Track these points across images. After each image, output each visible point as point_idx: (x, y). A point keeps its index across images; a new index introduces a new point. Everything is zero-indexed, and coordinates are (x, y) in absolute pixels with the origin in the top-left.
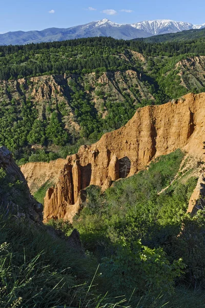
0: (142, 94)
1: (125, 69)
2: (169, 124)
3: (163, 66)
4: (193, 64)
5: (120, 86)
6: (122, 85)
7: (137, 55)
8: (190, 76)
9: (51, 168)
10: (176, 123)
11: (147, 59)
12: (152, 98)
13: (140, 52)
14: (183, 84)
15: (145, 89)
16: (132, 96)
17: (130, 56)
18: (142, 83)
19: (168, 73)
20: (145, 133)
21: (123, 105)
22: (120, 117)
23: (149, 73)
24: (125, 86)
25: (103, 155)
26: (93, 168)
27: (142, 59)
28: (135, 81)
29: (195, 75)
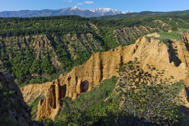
0: (96, 46)
1: (87, 33)
2: (110, 62)
3: (107, 31)
4: (122, 31)
5: (84, 41)
6: (85, 41)
7: (93, 25)
8: (121, 37)
9: (43, 87)
10: (113, 62)
11: (98, 28)
12: (101, 49)
13: (95, 24)
14: (117, 41)
15: (97, 44)
16: (90, 47)
17: (89, 26)
18: (95, 40)
19: (110, 36)
20: (97, 67)
21: (85, 52)
22: (84, 58)
23: (100, 35)
24: (87, 42)
25: (73, 79)
26: (67, 87)
27: (96, 28)
28: (92, 39)
29: (123, 37)
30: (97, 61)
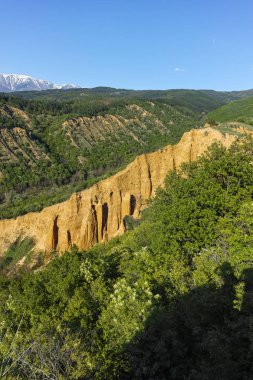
0: (36, 154)
1: (12, 126)
3: (49, 124)
4: (78, 125)
5: (9, 143)
6: (12, 144)
7: (17, 111)
8: (78, 136)
9: (19, 224)
11: (30, 117)
13: (21, 108)
14: (73, 143)
15: (38, 148)
16: (25, 155)
17: (11, 113)
18: (33, 142)
19: (56, 132)
21: (18, 165)
22: (18, 179)
23: (35, 131)
24: (16, 145)
25: (116, 194)
27: (25, 116)
28: (25, 140)
29: (83, 135)
30: (144, 167)
